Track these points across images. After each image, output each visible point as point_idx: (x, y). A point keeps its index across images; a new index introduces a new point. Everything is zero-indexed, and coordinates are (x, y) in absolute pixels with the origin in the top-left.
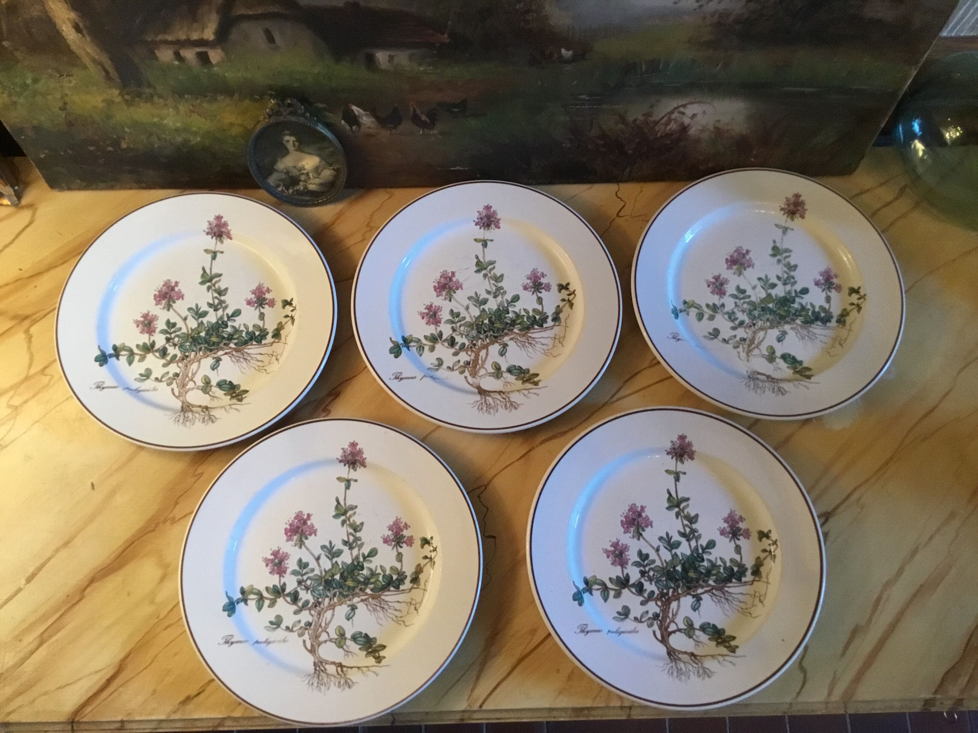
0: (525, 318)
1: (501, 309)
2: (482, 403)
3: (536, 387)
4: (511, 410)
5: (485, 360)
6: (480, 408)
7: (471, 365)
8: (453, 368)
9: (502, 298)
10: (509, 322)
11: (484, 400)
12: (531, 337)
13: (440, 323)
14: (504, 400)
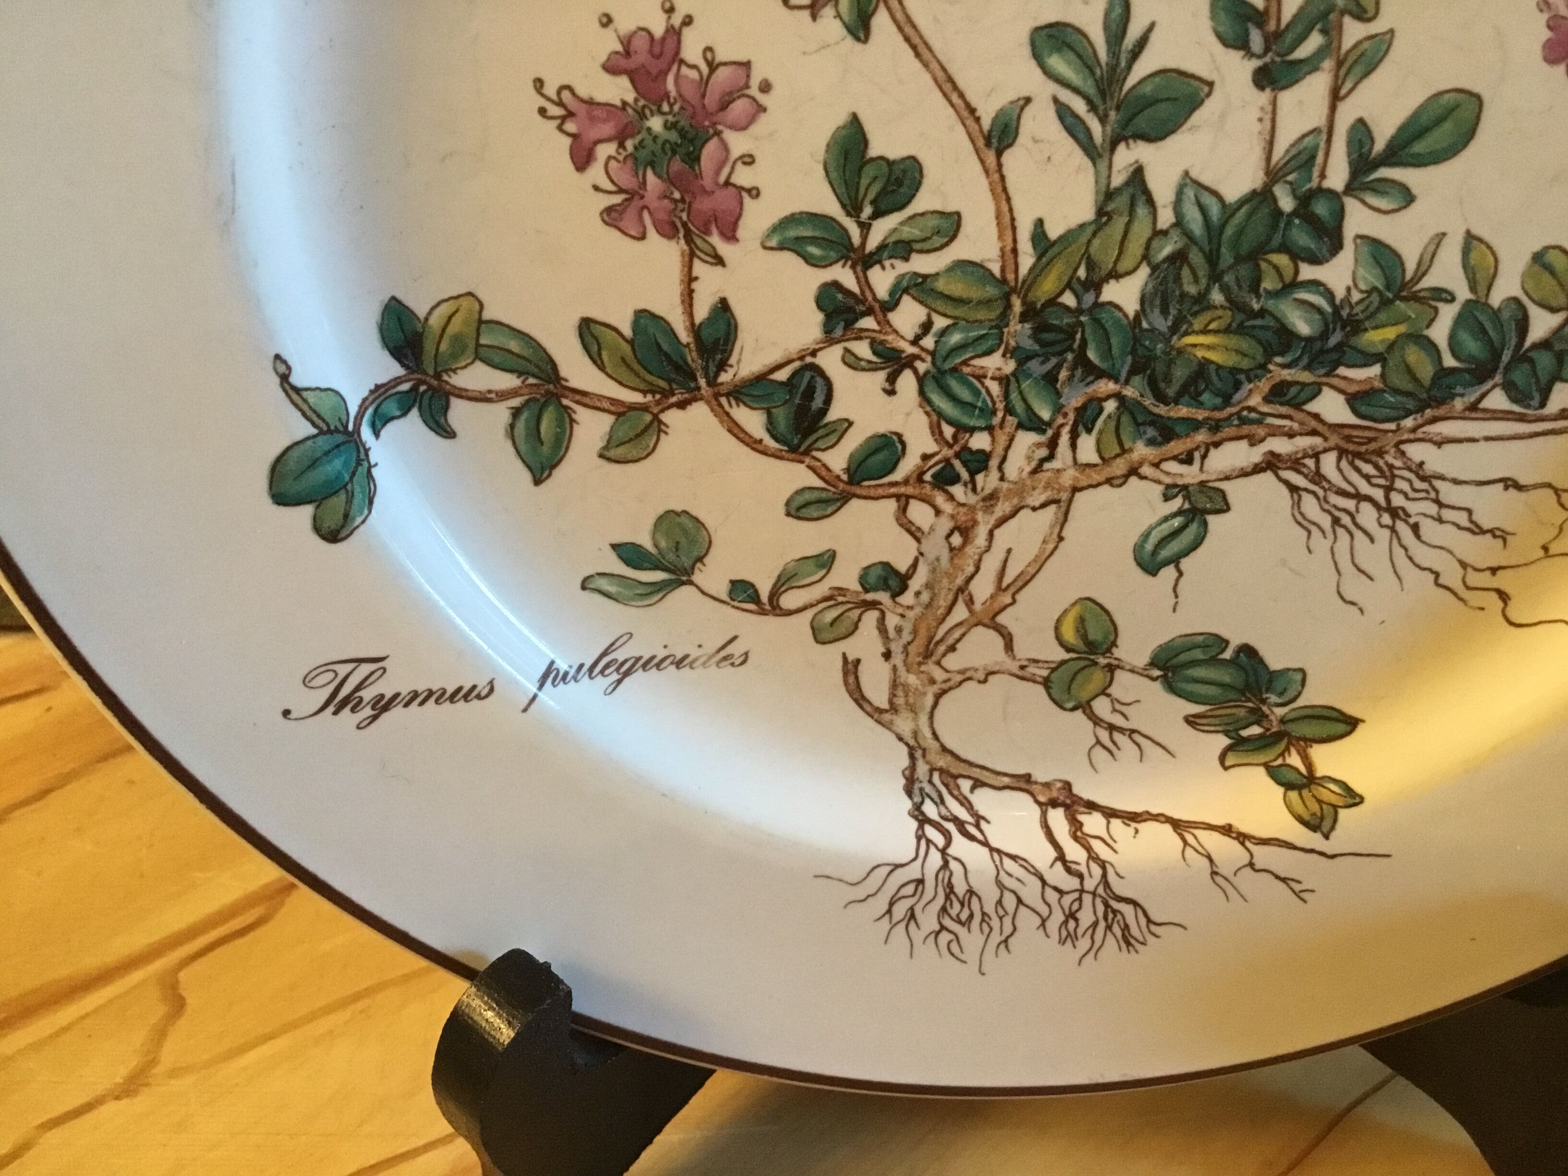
0: (1447, 314)
1: (1287, 204)
2: (920, 882)
3: (1314, 840)
4: (1094, 950)
5: (1025, 580)
6: (900, 910)
7: (907, 598)
8: (775, 594)
9: (1336, 97)
10: (1303, 327)
11: (935, 859)
12: (1418, 469)
13: (730, 235)
14: (1070, 883)
